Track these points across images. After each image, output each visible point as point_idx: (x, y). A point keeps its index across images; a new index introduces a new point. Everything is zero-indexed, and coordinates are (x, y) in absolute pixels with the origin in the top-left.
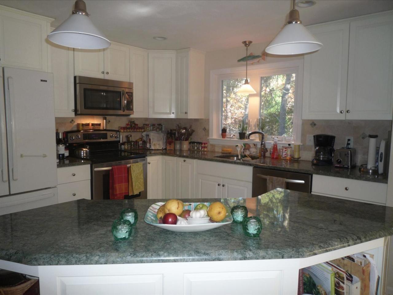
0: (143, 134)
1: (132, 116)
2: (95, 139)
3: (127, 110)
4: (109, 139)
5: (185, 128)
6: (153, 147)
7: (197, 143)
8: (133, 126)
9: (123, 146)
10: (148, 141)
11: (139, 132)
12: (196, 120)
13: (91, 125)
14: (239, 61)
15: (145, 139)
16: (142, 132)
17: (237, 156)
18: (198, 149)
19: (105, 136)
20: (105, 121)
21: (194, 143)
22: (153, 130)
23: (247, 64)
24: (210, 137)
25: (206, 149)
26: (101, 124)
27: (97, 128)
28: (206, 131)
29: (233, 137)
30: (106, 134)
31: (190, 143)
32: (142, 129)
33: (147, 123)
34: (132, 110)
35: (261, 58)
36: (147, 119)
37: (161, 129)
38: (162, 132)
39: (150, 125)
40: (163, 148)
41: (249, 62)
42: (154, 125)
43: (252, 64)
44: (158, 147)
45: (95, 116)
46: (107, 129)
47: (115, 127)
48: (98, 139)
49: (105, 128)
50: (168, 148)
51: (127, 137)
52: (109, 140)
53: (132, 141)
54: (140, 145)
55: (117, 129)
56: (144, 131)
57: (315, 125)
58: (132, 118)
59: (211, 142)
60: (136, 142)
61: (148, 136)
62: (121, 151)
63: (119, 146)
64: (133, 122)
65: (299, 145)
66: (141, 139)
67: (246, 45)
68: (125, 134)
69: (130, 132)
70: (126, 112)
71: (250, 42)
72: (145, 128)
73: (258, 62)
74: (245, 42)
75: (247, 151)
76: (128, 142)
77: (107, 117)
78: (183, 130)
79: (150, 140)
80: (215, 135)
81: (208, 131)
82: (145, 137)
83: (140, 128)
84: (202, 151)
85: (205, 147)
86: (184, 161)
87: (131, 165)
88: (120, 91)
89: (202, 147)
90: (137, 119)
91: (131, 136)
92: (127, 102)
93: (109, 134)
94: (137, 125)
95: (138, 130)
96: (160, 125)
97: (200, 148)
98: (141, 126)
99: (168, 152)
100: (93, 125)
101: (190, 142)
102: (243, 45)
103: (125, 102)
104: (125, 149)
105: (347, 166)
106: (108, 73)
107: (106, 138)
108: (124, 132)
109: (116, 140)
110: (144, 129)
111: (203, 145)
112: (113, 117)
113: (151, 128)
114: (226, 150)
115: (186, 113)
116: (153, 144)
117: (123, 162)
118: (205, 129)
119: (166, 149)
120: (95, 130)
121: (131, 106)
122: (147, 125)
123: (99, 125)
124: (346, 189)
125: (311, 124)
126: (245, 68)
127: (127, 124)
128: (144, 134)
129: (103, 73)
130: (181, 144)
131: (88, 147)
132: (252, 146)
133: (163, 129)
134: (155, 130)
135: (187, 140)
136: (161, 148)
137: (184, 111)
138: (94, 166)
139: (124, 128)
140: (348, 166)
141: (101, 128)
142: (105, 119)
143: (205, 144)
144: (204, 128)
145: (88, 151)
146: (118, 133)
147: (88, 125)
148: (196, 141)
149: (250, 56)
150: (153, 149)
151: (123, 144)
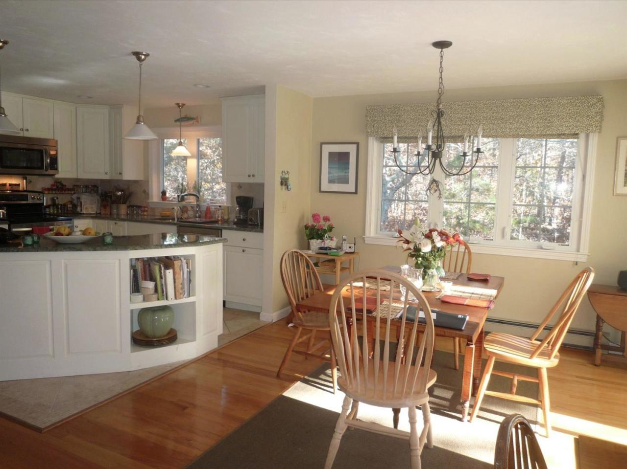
0: (72, 197)
1: (57, 176)
2: (14, 200)
3: (50, 169)
4: (30, 201)
5: (122, 191)
6: (84, 211)
7: (136, 206)
8: (60, 187)
9: (47, 210)
10: (79, 204)
11: (68, 193)
12: (136, 182)
13: (8, 185)
14: (177, 121)
15: (75, 202)
16: (71, 194)
17: (174, 219)
18: (137, 213)
19: (25, 198)
20: (25, 181)
21: (132, 206)
22: (86, 192)
23: (181, 125)
24: (150, 201)
25: (145, 213)
26: (21, 185)
27: (15, 188)
28: (146, 194)
29: (174, 200)
30: (27, 195)
31: (129, 207)
32: (71, 191)
33: (79, 184)
34: (56, 169)
35: (194, 121)
36: (77, 180)
37: (97, 192)
38: (98, 195)
39: (82, 187)
40: (96, 212)
41: (182, 123)
42: (87, 187)
43: (187, 126)
44: (90, 211)
45: (13, 176)
46: (28, 189)
47: (38, 188)
48: (17, 201)
49: (25, 189)
50: (103, 212)
51: (53, 199)
52: (31, 203)
53: (59, 204)
54: (69, 209)
55: (40, 190)
56: (74, 193)
57: (241, 187)
58: (58, 179)
59: (151, 206)
60: (65, 205)
61: (79, 198)
62: (46, 214)
63: (43, 209)
64: (60, 182)
65: (228, 207)
66: (71, 202)
67: (179, 106)
68: (51, 196)
69: (56, 193)
70: (51, 172)
71: (184, 105)
72: (76, 190)
73: (193, 124)
74: (178, 104)
75: (186, 214)
76: (54, 204)
77: (27, 176)
78: (119, 192)
79: (81, 203)
80: (155, 197)
81: (148, 194)
82: (76, 200)
83: (69, 190)
84: (141, 215)
85: (144, 211)
86: (115, 223)
87: (54, 227)
88: (42, 149)
89: (142, 211)
90: (65, 179)
91: (57, 198)
92: (51, 161)
93: (30, 195)
94: (66, 186)
95: (67, 192)
96: (95, 186)
97: (140, 212)
98: (70, 188)
99: (103, 216)
100: (10, 185)
101: (128, 205)
102: (176, 106)
103: (48, 160)
104: (50, 213)
105: (256, 223)
106: (27, 130)
107: (28, 200)
108: (49, 193)
109: (38, 202)
110: (74, 190)
111: (143, 209)
112: (35, 177)
113: (84, 190)
114: (165, 214)
115: (120, 174)
116: (85, 207)
117: (45, 224)
118: (145, 192)
119: (100, 213)
120: (13, 191)
121: (56, 165)
122: (78, 186)
123: (19, 185)
124: (244, 240)
125: (238, 187)
126: (178, 129)
127: (53, 185)
128: (74, 196)
129: (22, 130)
130: (118, 209)
131: (5, 209)
132: (189, 208)
133: (100, 192)
134: (88, 192)
135: (124, 203)
136: (94, 212)
137: (119, 172)
138: (12, 226)
139: (49, 189)
140: (258, 223)
141: (21, 188)
142: (26, 178)
143: (144, 207)
144: (144, 190)
145: (5, 212)
146: (41, 195)
147: (5, 185)
148: (135, 205)
149: (184, 118)
150: (84, 212)
151: (48, 207)
